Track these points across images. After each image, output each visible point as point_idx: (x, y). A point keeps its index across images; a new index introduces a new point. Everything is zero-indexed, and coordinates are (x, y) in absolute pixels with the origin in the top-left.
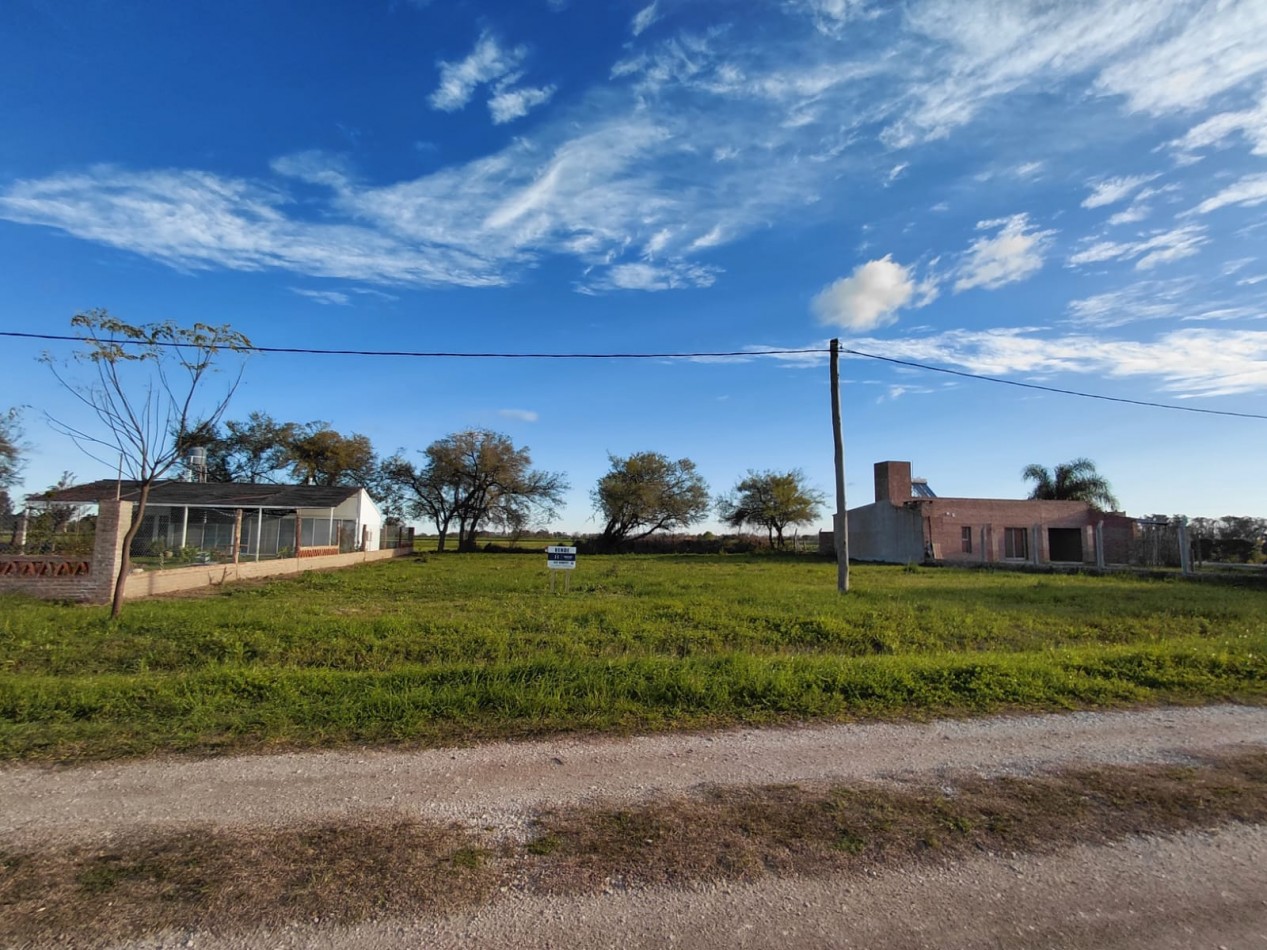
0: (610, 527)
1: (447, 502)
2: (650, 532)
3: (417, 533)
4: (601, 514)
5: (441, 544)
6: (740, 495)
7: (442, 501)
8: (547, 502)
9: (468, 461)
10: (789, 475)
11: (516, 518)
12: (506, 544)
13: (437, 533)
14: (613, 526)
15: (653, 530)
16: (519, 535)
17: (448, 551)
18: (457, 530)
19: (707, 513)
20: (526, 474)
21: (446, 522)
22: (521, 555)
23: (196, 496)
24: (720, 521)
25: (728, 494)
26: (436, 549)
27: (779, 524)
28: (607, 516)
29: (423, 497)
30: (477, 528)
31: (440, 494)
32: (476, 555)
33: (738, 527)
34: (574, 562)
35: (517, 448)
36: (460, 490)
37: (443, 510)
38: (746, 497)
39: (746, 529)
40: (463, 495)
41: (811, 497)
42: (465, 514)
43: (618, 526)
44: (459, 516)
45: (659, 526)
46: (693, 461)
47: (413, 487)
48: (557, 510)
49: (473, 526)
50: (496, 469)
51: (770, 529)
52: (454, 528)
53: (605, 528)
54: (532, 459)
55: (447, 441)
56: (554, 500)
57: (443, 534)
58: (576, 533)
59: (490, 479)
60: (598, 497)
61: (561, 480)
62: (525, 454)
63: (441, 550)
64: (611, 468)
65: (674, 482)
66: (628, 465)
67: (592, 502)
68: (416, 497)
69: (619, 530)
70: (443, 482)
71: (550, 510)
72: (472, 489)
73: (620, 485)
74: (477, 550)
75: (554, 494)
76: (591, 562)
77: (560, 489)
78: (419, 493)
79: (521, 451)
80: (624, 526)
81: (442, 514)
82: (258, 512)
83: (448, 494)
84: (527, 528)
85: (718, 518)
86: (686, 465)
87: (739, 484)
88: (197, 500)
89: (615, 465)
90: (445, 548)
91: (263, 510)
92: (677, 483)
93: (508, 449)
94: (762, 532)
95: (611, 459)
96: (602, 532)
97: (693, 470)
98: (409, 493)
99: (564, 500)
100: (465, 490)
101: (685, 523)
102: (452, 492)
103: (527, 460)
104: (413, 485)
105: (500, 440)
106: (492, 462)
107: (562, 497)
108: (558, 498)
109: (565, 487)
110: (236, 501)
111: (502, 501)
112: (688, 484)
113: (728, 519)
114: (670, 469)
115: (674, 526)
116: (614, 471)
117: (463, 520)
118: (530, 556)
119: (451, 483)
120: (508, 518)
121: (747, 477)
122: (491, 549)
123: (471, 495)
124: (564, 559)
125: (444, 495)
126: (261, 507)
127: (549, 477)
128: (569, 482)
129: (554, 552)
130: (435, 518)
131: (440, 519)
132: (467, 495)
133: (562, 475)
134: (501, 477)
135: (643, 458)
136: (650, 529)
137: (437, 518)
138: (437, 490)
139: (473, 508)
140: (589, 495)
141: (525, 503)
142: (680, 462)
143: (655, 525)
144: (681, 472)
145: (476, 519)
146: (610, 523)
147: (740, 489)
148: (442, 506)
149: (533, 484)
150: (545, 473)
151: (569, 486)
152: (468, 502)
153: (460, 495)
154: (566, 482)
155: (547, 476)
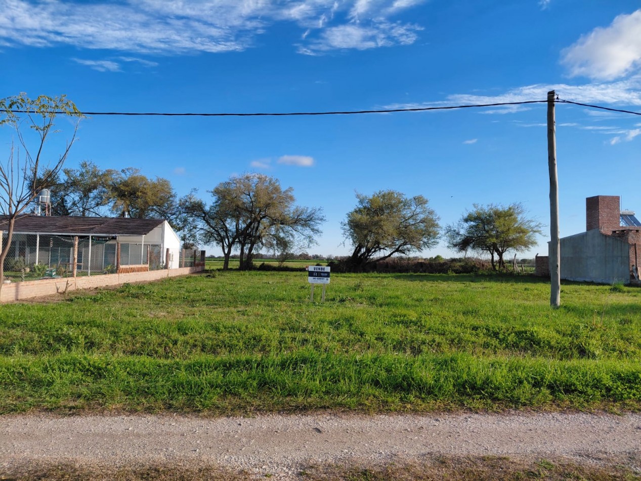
0: (357, 251)
1: (230, 231)
2: (390, 255)
3: (207, 255)
4: (350, 241)
5: (226, 263)
6: (466, 225)
7: (226, 230)
8: (308, 232)
9: (245, 199)
10: (510, 209)
11: (283, 244)
12: (275, 264)
13: (223, 255)
14: (360, 250)
15: (392, 254)
16: (286, 257)
17: (231, 269)
18: (238, 253)
19: (438, 240)
20: (291, 210)
21: (230, 246)
22: (287, 273)
23: (44, 226)
24: (448, 247)
25: (456, 224)
26: (223, 267)
27: (500, 249)
28: (354, 242)
29: (211, 227)
30: (254, 252)
31: (224, 224)
32: (253, 272)
33: (464, 252)
34: (329, 278)
35: (283, 188)
36: (240, 222)
37: (227, 237)
38: (471, 227)
39: (471, 253)
40: (242, 226)
41: (530, 227)
42: (244, 241)
43: (363, 250)
44: (240, 242)
45: (397, 250)
46: (425, 197)
47: (204, 219)
48: (316, 237)
49: (250, 250)
50: (268, 206)
51: (492, 254)
52: (236, 251)
53: (353, 251)
54: (295, 197)
55: (229, 183)
56: (313, 230)
57: (227, 256)
58: (331, 256)
59: (263, 213)
60: (347, 227)
61: (318, 214)
62: (290, 193)
63: (226, 269)
64: (358, 204)
65: (409, 215)
66: (371, 201)
67: (342, 231)
68: (207, 227)
69: (365, 253)
70: (226, 215)
71: (310, 237)
72: (249, 221)
73: (364, 218)
74: (254, 268)
75: (313, 225)
76: (342, 278)
77: (317, 221)
78: (209, 224)
79: (287, 191)
80: (368, 251)
81: (227, 240)
82: (89, 239)
83: (231, 225)
84: (292, 252)
85: (447, 244)
86: (420, 201)
87: (466, 215)
88: (46, 229)
89: (361, 202)
90: (229, 267)
91: (92, 237)
92: (412, 216)
93: (276, 189)
94: (485, 256)
95: (358, 196)
96: (351, 255)
97: (426, 205)
98: (201, 224)
99: (320, 229)
100: (244, 222)
101: (419, 248)
102: (234, 224)
103: (292, 199)
104: (204, 217)
105: (270, 182)
106: (264, 200)
107: (319, 227)
108: (315, 228)
109: (321, 220)
110: (72, 230)
111: (273, 230)
112: (422, 216)
113: (455, 246)
114: (406, 204)
115: (409, 251)
116: (361, 206)
117: (243, 246)
118: (295, 273)
119: (233, 216)
120: (277, 244)
121: (472, 210)
122: (264, 268)
123: (249, 226)
124: (321, 276)
125: (228, 226)
126: (90, 235)
127: (308, 211)
128: (324, 215)
129: (313, 270)
130: (221, 244)
131: (225, 245)
132: (245, 226)
133: (319, 210)
134: (271, 211)
135: (384, 196)
136: (390, 253)
137: (223, 244)
138: (222, 221)
139: (250, 236)
140: (340, 226)
141: (290, 232)
142: (414, 198)
143: (394, 250)
144: (416, 206)
145: (252, 244)
146: (357, 248)
147: (466, 220)
148: (227, 234)
149: (296, 217)
150: (306, 208)
151: (324, 218)
152: (247, 231)
153: (240, 226)
154: (322, 215)
155: (307, 210)
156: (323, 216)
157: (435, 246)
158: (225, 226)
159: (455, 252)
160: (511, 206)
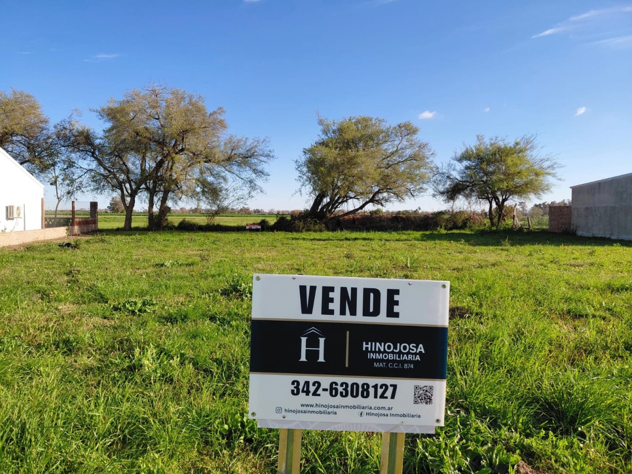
0: (318, 201)
1: (133, 172)
2: (361, 208)
4: (309, 188)
5: (129, 220)
6: (460, 166)
7: (128, 172)
8: (248, 174)
9: (153, 125)
10: (517, 144)
11: (212, 192)
12: (202, 221)
14: (321, 201)
15: (364, 205)
16: (217, 211)
17: (138, 230)
18: (146, 206)
19: (425, 186)
20: (221, 140)
21: (133, 195)
25: (445, 165)
26: (122, 225)
27: (501, 199)
28: (314, 189)
29: (105, 168)
30: (169, 204)
31: (124, 163)
32: (168, 236)
33: (452, 202)
35: (209, 109)
36: (147, 159)
37: (129, 182)
38: (467, 168)
39: (461, 204)
40: (150, 164)
41: (541, 168)
43: (326, 200)
44: (147, 189)
45: (372, 200)
46: (414, 125)
47: (93, 156)
48: (259, 182)
49: (164, 200)
50: (184, 132)
51: (491, 203)
52: (141, 204)
53: (312, 203)
54: (228, 122)
55: (128, 102)
56: (255, 171)
57: (129, 209)
60: (305, 169)
61: (261, 148)
62: (220, 117)
63: (128, 230)
64: (320, 133)
65: (390, 151)
66: (341, 130)
67: (297, 174)
68: (97, 167)
69: (328, 204)
70: (127, 150)
71: (251, 182)
72: (159, 158)
73: (331, 155)
74: (171, 228)
75: (255, 164)
77: (262, 158)
78: (100, 163)
79: (215, 112)
80: (334, 203)
81: (128, 185)
83: (133, 162)
84: (225, 203)
86: (408, 130)
87: (460, 152)
89: (325, 132)
90: (133, 225)
92: (397, 151)
93: (199, 110)
94: (482, 206)
95: (321, 122)
96: (309, 208)
97: (415, 137)
98: (87, 163)
99: (266, 170)
100: (155, 159)
102: (138, 162)
103: (222, 124)
104: (93, 153)
105: (190, 100)
106: (177, 124)
107: (264, 167)
108: (259, 168)
109: (268, 156)
111: (195, 173)
112: (408, 152)
113: (442, 193)
114: (388, 135)
115: (386, 201)
116: (324, 137)
117: (152, 193)
119: (137, 151)
120: (203, 191)
121: (472, 144)
122: (186, 227)
123: (160, 164)
125: (130, 165)
127: (248, 143)
128: (272, 150)
129: (293, 312)
130: (119, 191)
131: (125, 192)
132: (154, 165)
133: (264, 141)
134: (191, 141)
135: (358, 122)
136: (361, 204)
137: (122, 192)
138: (122, 159)
139: (162, 179)
140: (294, 166)
141: (223, 174)
142: (399, 126)
143: (368, 200)
144: (401, 138)
145: (166, 193)
146: (317, 197)
147: (460, 160)
148: (128, 177)
149: (229, 152)
150: (244, 139)
151: (271, 154)
152: (157, 173)
153: (147, 166)
154: (268, 149)
155: (245, 142)
156: (270, 151)
157: (422, 194)
158: (126, 166)
159: (442, 202)
160: (518, 141)
